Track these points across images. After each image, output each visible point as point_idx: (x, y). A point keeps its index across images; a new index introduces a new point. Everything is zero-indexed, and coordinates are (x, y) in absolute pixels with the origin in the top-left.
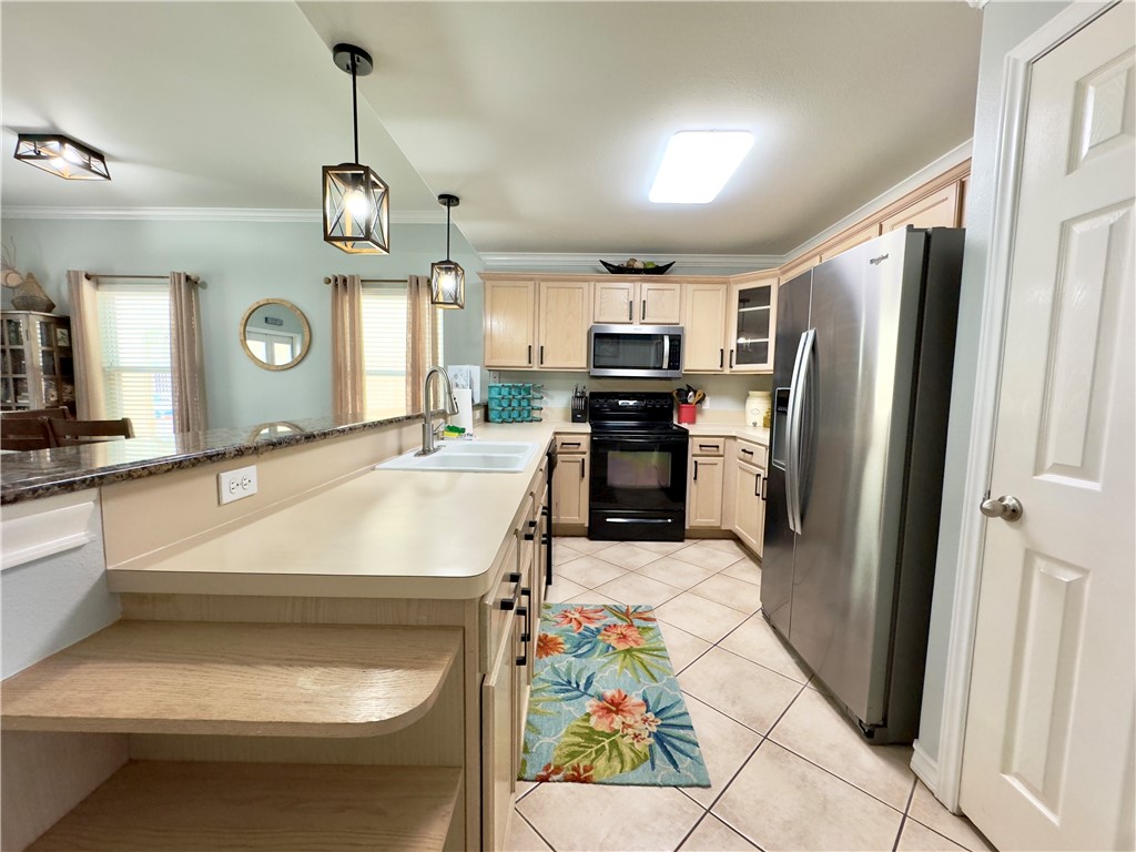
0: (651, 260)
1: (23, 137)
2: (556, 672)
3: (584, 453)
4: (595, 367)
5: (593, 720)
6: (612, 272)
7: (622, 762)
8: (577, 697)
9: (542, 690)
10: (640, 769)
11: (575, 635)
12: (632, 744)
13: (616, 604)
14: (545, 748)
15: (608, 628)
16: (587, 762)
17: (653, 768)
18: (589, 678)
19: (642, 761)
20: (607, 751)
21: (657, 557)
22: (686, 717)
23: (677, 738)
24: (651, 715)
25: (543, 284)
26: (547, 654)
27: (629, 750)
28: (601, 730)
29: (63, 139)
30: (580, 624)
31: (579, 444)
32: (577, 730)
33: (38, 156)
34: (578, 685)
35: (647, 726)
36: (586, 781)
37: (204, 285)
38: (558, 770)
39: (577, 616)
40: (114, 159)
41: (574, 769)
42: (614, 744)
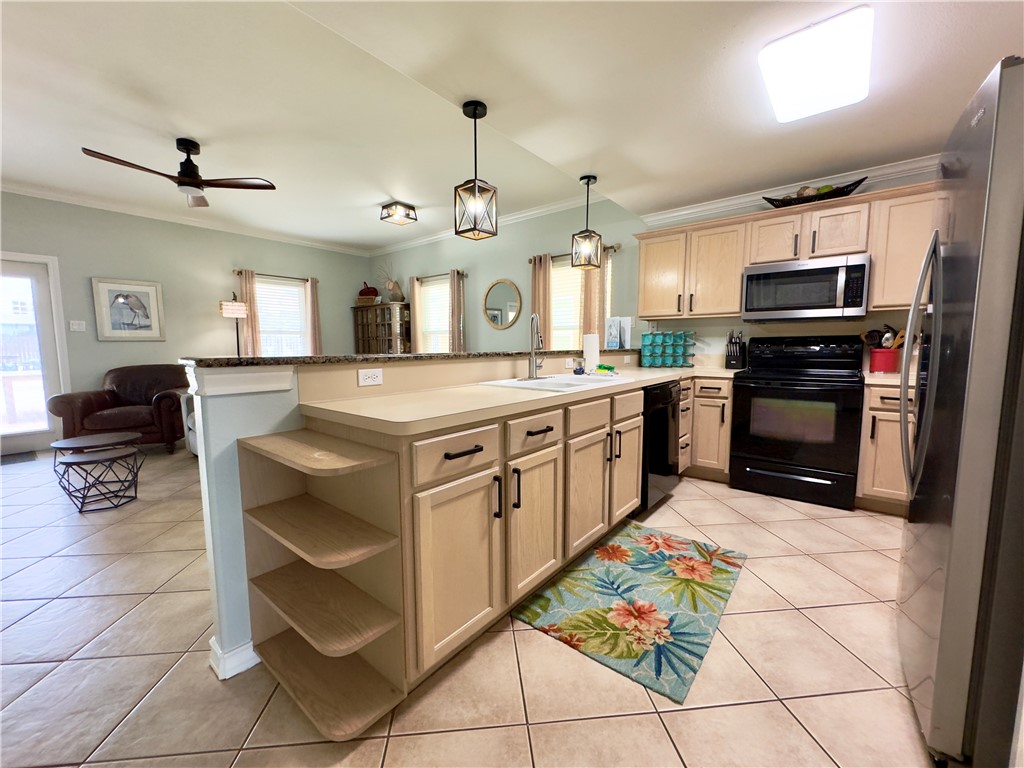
0: (824, 184)
1: (384, 207)
2: (608, 572)
3: (726, 398)
4: (747, 310)
5: (611, 614)
6: (777, 207)
7: (612, 650)
8: (611, 595)
9: (587, 580)
10: (623, 661)
11: (647, 554)
12: (632, 643)
13: (708, 542)
14: (560, 614)
15: (682, 558)
16: (584, 636)
17: (636, 665)
18: (631, 586)
19: (629, 656)
20: (606, 638)
21: (800, 517)
22: (704, 648)
23: (678, 658)
24: (667, 632)
25: (695, 235)
26: (610, 559)
27: (625, 645)
28: (612, 622)
29: (397, 203)
30: (657, 547)
31: (720, 389)
32: (593, 614)
33: (389, 216)
34: (619, 587)
35: (656, 638)
36: (574, 647)
37: (467, 276)
38: (559, 630)
39: (660, 541)
40: (419, 208)
41: (571, 636)
42: (616, 637)
